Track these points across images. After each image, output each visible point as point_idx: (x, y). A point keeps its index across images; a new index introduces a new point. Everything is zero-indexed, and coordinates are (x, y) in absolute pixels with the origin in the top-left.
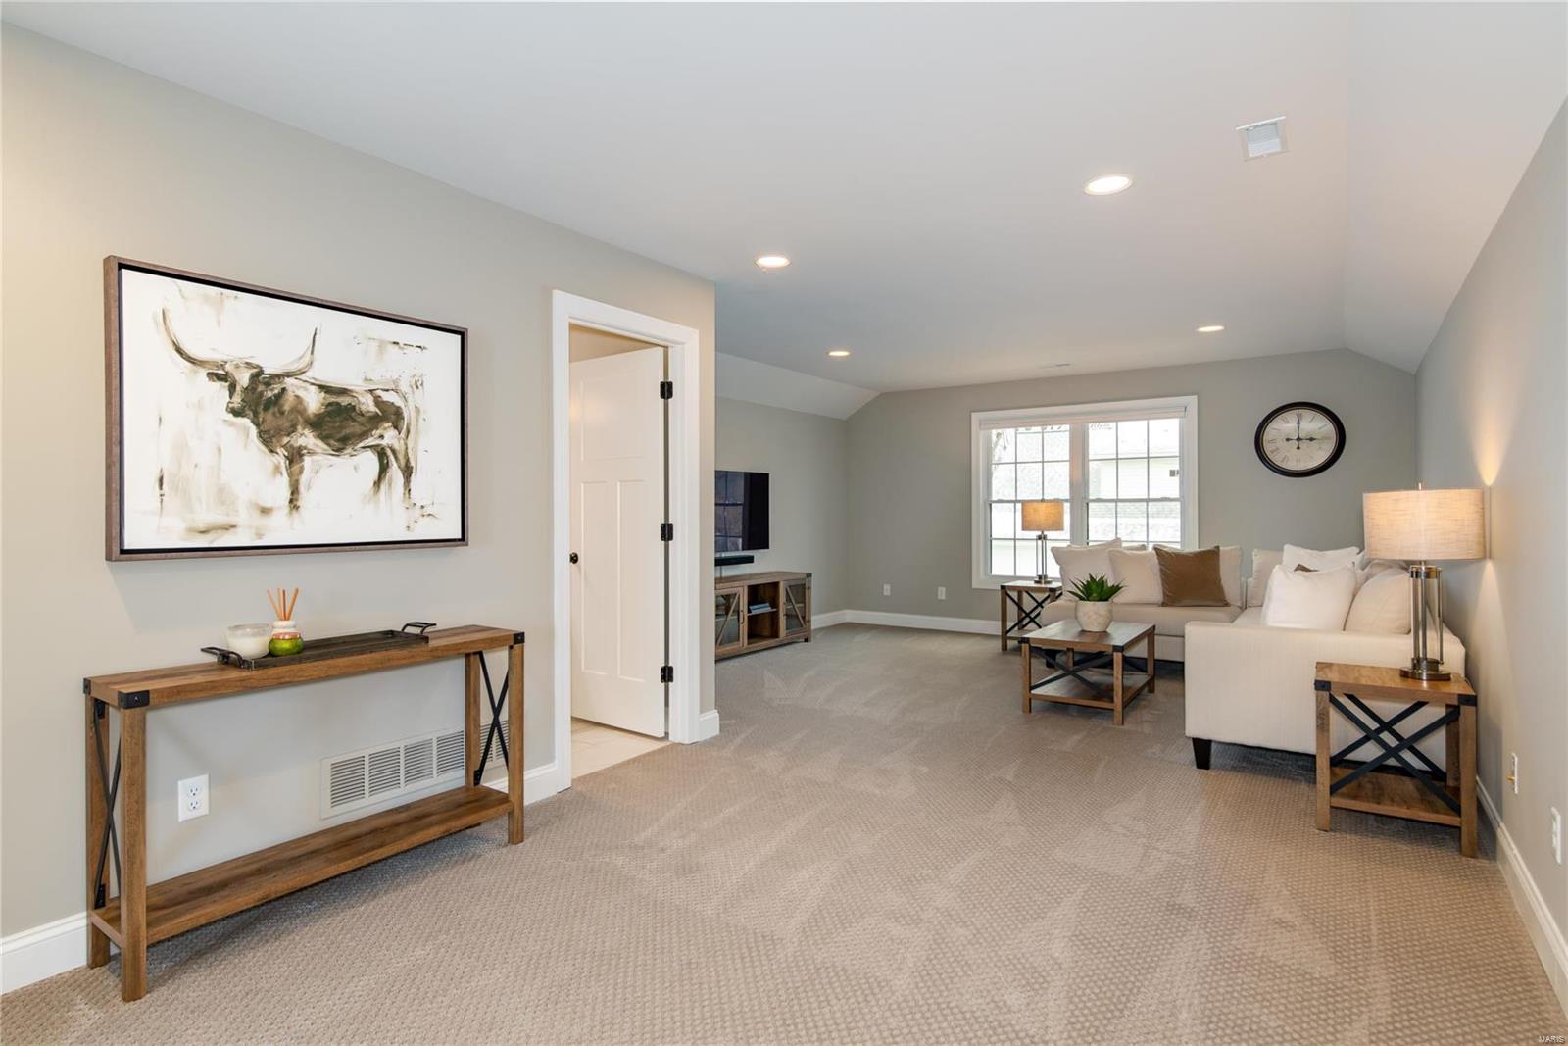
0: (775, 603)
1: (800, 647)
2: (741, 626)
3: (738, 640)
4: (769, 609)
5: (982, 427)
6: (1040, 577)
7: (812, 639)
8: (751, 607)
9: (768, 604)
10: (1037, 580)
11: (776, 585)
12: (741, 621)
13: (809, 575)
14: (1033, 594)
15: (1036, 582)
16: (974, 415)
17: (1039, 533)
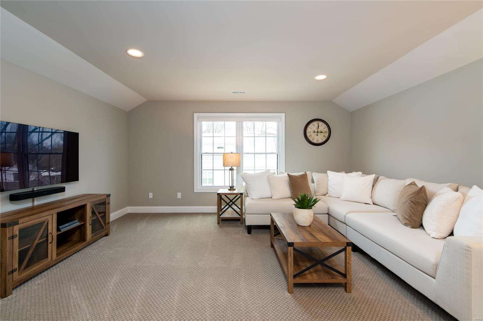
0: (83, 218)
1: (103, 241)
2: (50, 245)
3: (47, 257)
4: (78, 224)
5: (199, 120)
6: (231, 187)
7: (111, 234)
8: (60, 227)
9: (77, 221)
10: (229, 188)
11: (84, 207)
12: (50, 241)
13: (109, 196)
14: (227, 196)
15: (229, 190)
16: (195, 114)
17: (231, 168)
